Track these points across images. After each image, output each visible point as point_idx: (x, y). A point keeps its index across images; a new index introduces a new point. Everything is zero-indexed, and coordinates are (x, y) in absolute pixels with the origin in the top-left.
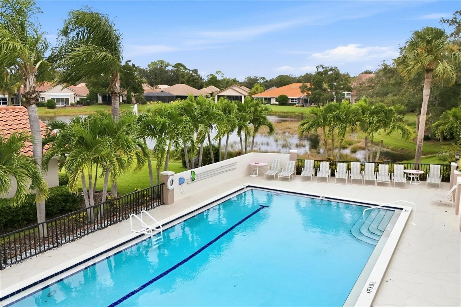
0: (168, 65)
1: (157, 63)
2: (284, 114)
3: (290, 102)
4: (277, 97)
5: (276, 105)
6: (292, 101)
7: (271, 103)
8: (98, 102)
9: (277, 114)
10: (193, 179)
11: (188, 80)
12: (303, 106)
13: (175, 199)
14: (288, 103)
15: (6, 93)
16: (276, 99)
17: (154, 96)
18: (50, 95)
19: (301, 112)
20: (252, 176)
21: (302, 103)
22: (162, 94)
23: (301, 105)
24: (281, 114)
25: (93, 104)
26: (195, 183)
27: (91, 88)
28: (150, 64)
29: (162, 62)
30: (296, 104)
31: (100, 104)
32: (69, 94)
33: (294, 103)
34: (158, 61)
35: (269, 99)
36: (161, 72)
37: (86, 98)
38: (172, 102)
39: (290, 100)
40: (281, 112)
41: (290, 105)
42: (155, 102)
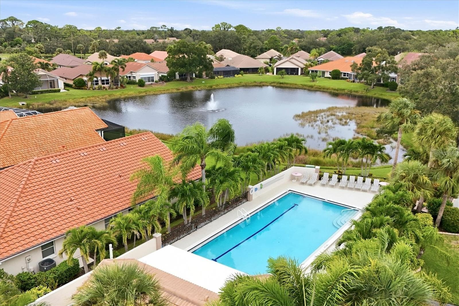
0: (230, 26)
1: (221, 25)
2: (334, 91)
3: (343, 76)
4: (331, 71)
5: (329, 78)
6: (344, 76)
7: (325, 76)
8: (175, 78)
9: (329, 91)
10: (261, 188)
11: (249, 47)
12: (354, 81)
13: (253, 198)
14: (341, 77)
15: (109, 75)
16: (330, 72)
17: (221, 71)
18: (140, 75)
19: (350, 89)
20: (293, 181)
21: (353, 78)
22: (228, 69)
23: (352, 80)
24: (332, 91)
25: (172, 80)
26: (262, 189)
27: (171, 68)
28: (214, 26)
29: (224, 24)
30: (347, 78)
31: (178, 80)
32: (154, 73)
33: (346, 77)
34: (222, 24)
35: (324, 73)
36: (225, 36)
37: (166, 75)
38: (236, 75)
39: (343, 74)
40: (332, 89)
41: (342, 79)
42: (222, 77)
